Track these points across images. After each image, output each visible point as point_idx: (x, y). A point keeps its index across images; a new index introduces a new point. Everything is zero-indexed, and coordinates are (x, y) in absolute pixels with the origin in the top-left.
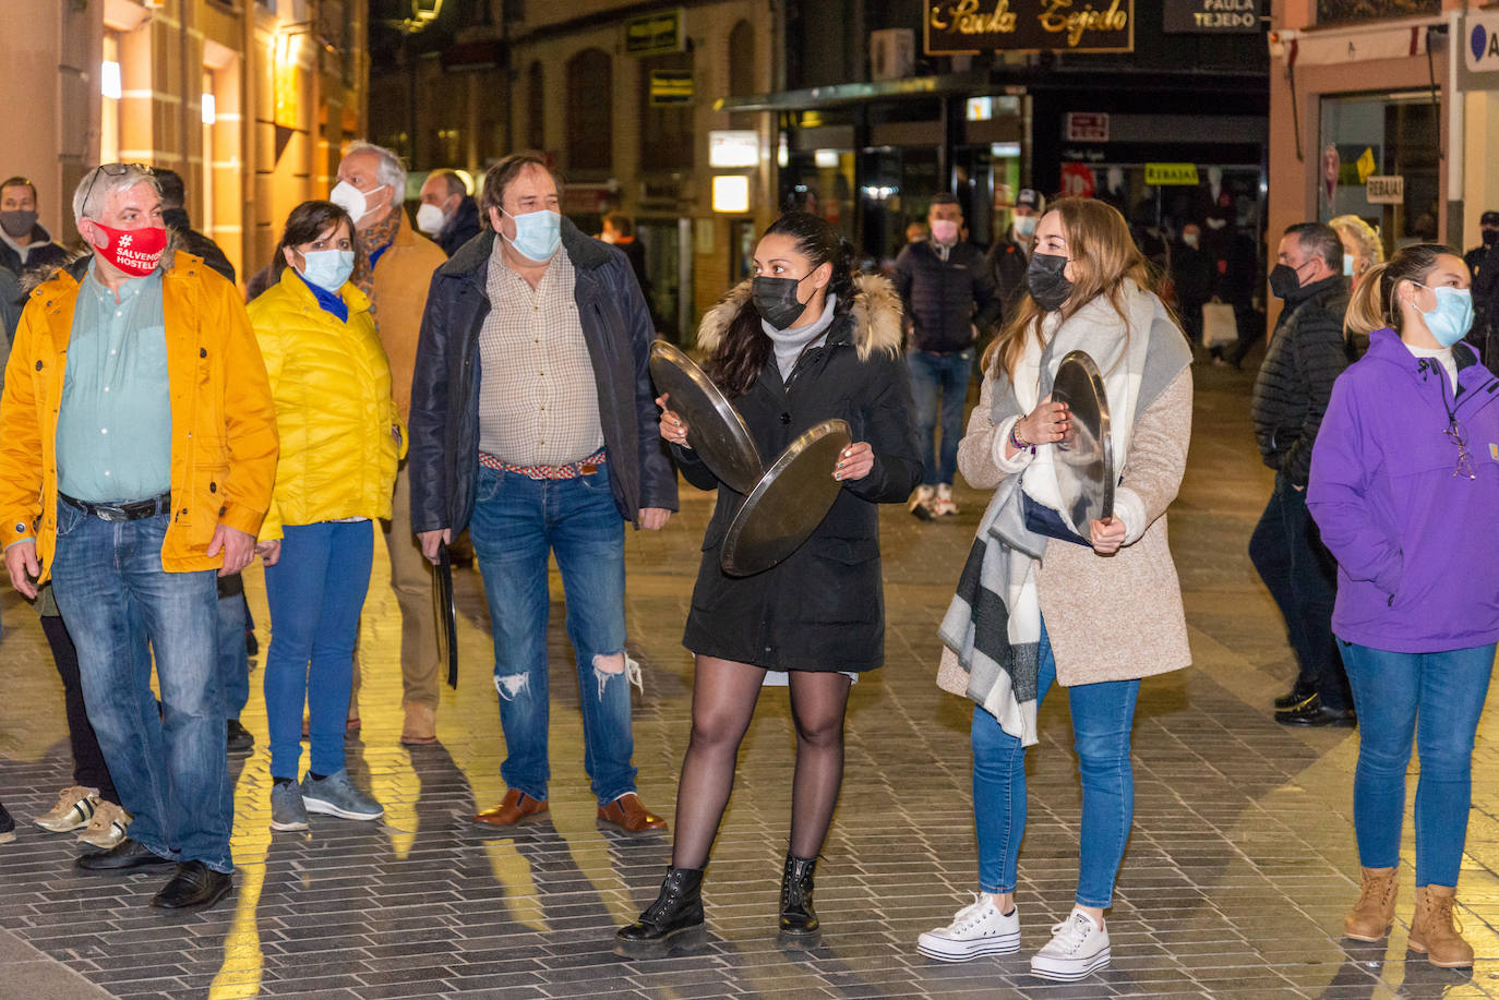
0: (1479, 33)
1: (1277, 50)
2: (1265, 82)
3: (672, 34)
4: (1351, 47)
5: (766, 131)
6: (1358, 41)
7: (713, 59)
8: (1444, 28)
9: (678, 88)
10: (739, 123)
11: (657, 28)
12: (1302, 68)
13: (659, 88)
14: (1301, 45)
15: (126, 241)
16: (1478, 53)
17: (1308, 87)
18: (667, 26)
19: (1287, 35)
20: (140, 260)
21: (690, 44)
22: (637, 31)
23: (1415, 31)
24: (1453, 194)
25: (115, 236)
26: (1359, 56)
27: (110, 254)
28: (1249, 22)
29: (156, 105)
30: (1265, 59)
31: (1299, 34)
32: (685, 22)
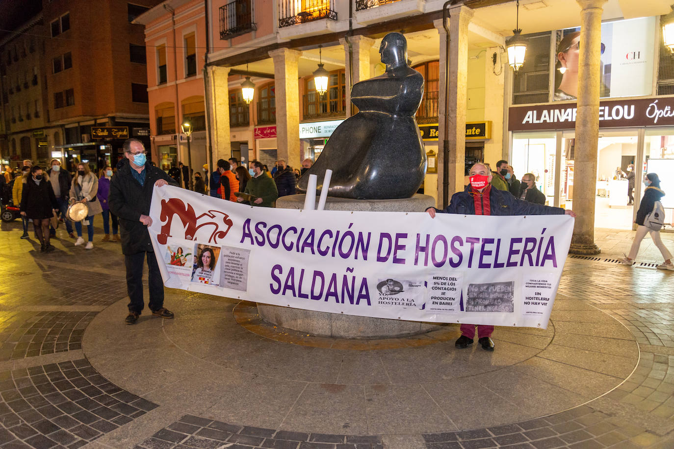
0: (181, 137)
1: (151, 139)
2: (150, 143)
3: (43, 134)
4: (163, 139)
5: (63, 151)
6: (164, 137)
7: (51, 138)
8: (176, 136)
9: (44, 144)
10: (57, 150)
11: (39, 133)
12: (156, 142)
13: (41, 144)
14: (155, 138)
16: (181, 139)
17: (156, 144)
18: (41, 133)
19: (153, 136)
21: (46, 136)
22: (35, 133)
23: (172, 136)
24: (179, 160)
26: (164, 140)
28: (147, 134)
30: (150, 140)
31: (155, 137)
32: (45, 132)
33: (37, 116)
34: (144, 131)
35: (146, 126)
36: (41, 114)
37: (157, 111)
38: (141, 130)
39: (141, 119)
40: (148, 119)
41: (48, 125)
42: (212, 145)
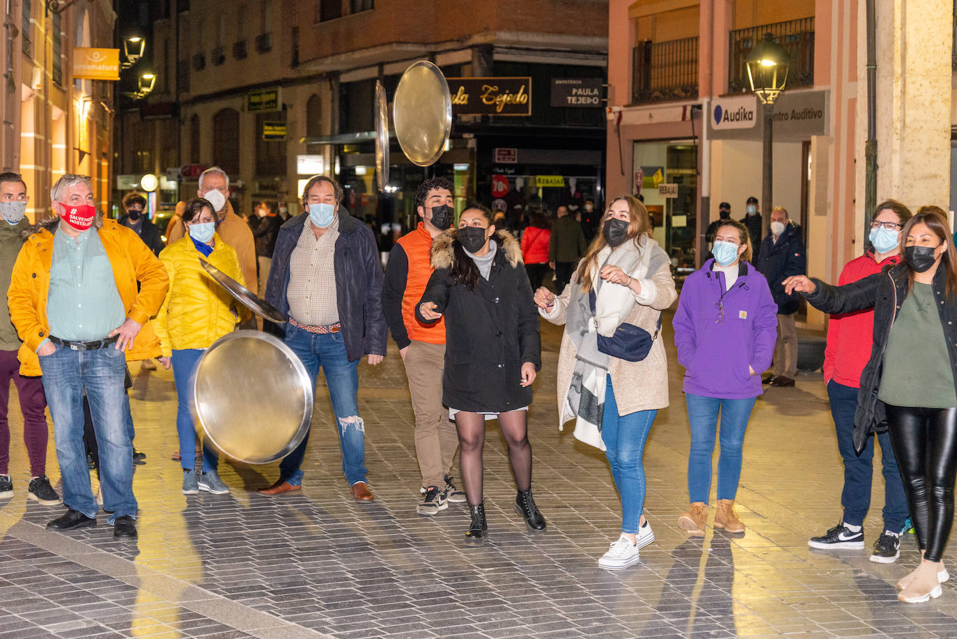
0: (718, 109)
1: (611, 117)
2: (604, 133)
3: (275, 101)
4: (651, 116)
5: (328, 156)
6: (654, 112)
7: (298, 114)
8: (700, 107)
9: (278, 131)
10: (312, 151)
11: (265, 98)
12: (625, 126)
13: (268, 131)
14: (624, 114)
15: (74, 211)
16: (718, 120)
17: (627, 136)
18: (272, 97)
19: (616, 109)
20: (81, 221)
21: (284, 107)
22: (255, 99)
23: (685, 108)
24: (705, 193)
25: (69, 209)
26: (655, 121)
27: (67, 218)
28: (596, 101)
29: (36, 139)
30: (603, 120)
31: (622, 108)
32: (282, 95)
33: (263, 45)
34: (588, 92)
35: (598, 76)
36: (275, 41)
37: (636, 22)
38: (577, 87)
39: (575, 51)
40: (603, 53)
41: (291, 74)
42: (881, 138)
